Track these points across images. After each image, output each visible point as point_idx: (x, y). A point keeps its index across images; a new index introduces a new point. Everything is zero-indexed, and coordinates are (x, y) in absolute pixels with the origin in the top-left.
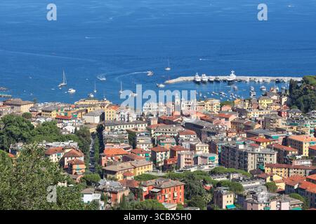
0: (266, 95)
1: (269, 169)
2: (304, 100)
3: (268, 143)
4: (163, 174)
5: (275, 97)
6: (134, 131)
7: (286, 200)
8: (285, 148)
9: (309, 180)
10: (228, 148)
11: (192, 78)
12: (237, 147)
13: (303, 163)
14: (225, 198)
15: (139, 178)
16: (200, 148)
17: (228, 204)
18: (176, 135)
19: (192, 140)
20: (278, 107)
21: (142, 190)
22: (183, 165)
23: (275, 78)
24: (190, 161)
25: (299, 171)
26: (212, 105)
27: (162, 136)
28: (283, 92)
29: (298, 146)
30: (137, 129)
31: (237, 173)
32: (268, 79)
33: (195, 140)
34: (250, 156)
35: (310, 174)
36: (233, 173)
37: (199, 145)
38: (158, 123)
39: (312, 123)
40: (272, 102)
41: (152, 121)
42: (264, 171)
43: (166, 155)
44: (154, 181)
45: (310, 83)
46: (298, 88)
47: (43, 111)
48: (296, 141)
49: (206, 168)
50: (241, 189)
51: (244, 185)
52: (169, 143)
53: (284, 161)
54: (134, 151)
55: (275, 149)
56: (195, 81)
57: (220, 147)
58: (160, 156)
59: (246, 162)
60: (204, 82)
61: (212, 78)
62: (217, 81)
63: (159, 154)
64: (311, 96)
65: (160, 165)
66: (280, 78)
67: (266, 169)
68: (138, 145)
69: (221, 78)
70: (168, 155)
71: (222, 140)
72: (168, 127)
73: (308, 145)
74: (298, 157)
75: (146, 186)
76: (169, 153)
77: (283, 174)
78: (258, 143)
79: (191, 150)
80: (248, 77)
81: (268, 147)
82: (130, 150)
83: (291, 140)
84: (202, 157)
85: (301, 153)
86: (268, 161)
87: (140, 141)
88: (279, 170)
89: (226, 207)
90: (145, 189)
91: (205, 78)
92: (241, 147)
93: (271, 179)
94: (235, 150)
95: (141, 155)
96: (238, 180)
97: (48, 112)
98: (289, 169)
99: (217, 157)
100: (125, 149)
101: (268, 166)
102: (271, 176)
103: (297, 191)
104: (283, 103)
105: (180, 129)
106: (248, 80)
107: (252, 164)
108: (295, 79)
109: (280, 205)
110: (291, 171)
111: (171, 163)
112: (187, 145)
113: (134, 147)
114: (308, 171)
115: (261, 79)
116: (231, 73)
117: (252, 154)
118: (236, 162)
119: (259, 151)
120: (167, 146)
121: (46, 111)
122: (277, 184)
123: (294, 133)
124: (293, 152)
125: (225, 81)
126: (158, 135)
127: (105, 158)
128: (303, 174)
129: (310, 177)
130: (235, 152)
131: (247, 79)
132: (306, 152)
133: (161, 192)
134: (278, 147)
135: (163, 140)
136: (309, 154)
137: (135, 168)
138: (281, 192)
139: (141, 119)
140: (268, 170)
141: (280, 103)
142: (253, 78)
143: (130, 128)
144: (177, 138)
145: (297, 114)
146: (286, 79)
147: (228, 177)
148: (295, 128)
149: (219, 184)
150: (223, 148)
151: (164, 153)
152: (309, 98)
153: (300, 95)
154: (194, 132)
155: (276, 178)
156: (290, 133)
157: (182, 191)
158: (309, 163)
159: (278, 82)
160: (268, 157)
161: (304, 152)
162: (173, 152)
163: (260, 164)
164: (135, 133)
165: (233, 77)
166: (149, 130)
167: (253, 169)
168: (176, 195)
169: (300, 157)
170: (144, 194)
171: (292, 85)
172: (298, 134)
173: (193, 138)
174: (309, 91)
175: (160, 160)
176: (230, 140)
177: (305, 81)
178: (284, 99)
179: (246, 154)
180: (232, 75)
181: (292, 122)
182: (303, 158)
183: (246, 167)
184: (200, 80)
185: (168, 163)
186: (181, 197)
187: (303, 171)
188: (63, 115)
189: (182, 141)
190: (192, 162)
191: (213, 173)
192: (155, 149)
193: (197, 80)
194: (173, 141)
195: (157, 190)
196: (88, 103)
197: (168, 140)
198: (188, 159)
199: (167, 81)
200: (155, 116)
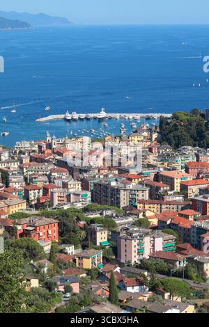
0: (136, 132)
1: (142, 205)
2: (174, 137)
3: (140, 180)
4: (37, 212)
5: (145, 134)
6: (6, 169)
7: (159, 236)
8: (156, 184)
9: (181, 215)
10: (100, 185)
11: (63, 116)
12: (109, 184)
13: (175, 199)
14: (98, 234)
15: (13, 216)
16: (72, 186)
17: (102, 241)
18: (48, 173)
19: (64, 177)
20: (149, 143)
21: (16, 228)
22: (56, 202)
23: (145, 115)
24: (62, 199)
25: (171, 206)
27: (34, 174)
28: (154, 129)
29: (170, 182)
30: (9, 168)
31: (109, 209)
32: (138, 116)
33: (67, 178)
34: (122, 193)
35: (182, 209)
36: (106, 209)
37: (71, 182)
38: (30, 161)
39: (183, 158)
40: (142, 138)
41: (24, 160)
42: (136, 207)
43: (38, 193)
44: (28, 219)
45: (180, 119)
46: (168, 124)
48: (167, 177)
49: (79, 205)
50: (114, 225)
51: (117, 222)
52: (41, 181)
53: (156, 196)
54: (7, 189)
55: (146, 185)
56: (65, 119)
57: (92, 185)
58: (33, 194)
59: (118, 198)
60: (75, 120)
61: (83, 116)
62: (87, 119)
63: (31, 192)
64: (181, 132)
65: (33, 203)
66: (150, 115)
67: (138, 205)
68: (11, 184)
69: (91, 115)
70: (41, 193)
71: (94, 177)
72: (40, 165)
73: (179, 180)
74: (169, 193)
75: (20, 225)
76: (41, 191)
77: (155, 210)
78: (130, 180)
79: (63, 188)
80: (118, 115)
81: (140, 183)
82: (3, 188)
83: (163, 176)
84: (74, 194)
85: (172, 189)
86: (140, 197)
87: (13, 180)
88: (152, 206)
89: (100, 244)
90: (19, 227)
91: (76, 116)
92: (113, 184)
93: (144, 215)
94: (107, 187)
95: (14, 194)
96: (111, 216)
98: (161, 205)
99: (89, 194)
101: (140, 202)
102: (144, 212)
103: (169, 226)
104: (153, 139)
105: (52, 167)
106: (118, 117)
107: (124, 200)
108: (165, 115)
109: (154, 241)
110: (163, 207)
111: (44, 201)
112: (58, 182)
113: (7, 186)
114: (180, 207)
115: (131, 116)
117: (124, 190)
118: (109, 199)
119: (131, 187)
120: (40, 185)
122: (150, 220)
123: (165, 169)
124: (165, 188)
125: (95, 118)
126: (31, 173)
128: (175, 210)
129: (183, 212)
130: (107, 188)
131: (117, 116)
132: (177, 188)
133: (35, 230)
134: (149, 183)
135: (35, 178)
136: (180, 190)
137: (9, 206)
138: (154, 228)
139: (13, 158)
140: (140, 206)
141: (151, 139)
142: (123, 115)
143: (3, 166)
144: (49, 176)
145: (168, 150)
146: (156, 116)
147: (101, 214)
148: (166, 164)
149: (92, 221)
150: (95, 185)
151: (36, 191)
152: (180, 134)
153: (171, 132)
154: (66, 170)
155: (148, 214)
156: (161, 169)
157: (56, 228)
158: (181, 198)
159: (148, 119)
160: (140, 193)
161: (176, 188)
162: (46, 190)
163: (132, 200)
164: (7, 172)
165: (103, 114)
166: (21, 168)
167: (125, 205)
168: (50, 232)
169: (172, 192)
170: (19, 232)
171: (162, 121)
172: (169, 170)
173: (65, 175)
174: (179, 127)
175: (33, 198)
176: (102, 177)
177: (175, 117)
178: (155, 136)
179: (118, 190)
180: (103, 112)
181: (163, 158)
182: (175, 194)
183: (118, 204)
184: (70, 118)
185: (41, 201)
186: (56, 234)
187: (175, 206)
189: (55, 179)
190: (65, 199)
191: (86, 210)
192: (27, 188)
193: (68, 118)
194: (46, 179)
195: (31, 228)
197: (41, 178)
198: (61, 197)
199: (38, 120)
200: (26, 154)
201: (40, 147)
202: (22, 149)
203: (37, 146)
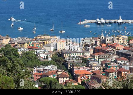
6: (84, 57)
11: (94, 21)
26: (123, 40)
27: (105, 61)
41: (90, 50)
47: (19, 43)
56: (97, 23)
58: (112, 75)
60: (103, 24)
61: (108, 21)
62: (110, 23)
69: (113, 21)
70: (117, 75)
76: (117, 73)
82: (91, 71)
87: (94, 65)
91: (103, 21)
97: (22, 44)
100: (88, 70)
106: (130, 23)
112: (126, 68)
116: (119, 18)
121: (20, 44)
125: (115, 23)
126: (101, 60)
127: (80, 77)
131: (129, 21)
135: (109, 64)
143: (81, 55)
151: (114, 73)
154: (125, 58)
165: (120, 20)
173: (127, 62)
180: (120, 19)
184: (100, 22)
188: (31, 46)
189: (121, 65)
192: (108, 71)
193: (99, 22)
196: (43, 38)
197: (112, 64)
200: (90, 47)
201: (96, 42)
202: (87, 43)
203: (94, 41)
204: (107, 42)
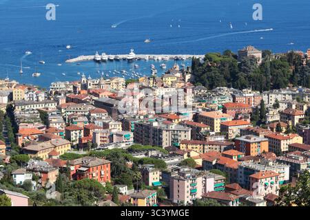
0: (169, 73)
1: (184, 146)
2: (208, 78)
3: (180, 120)
4: (85, 153)
5: (178, 75)
6: (45, 110)
7: (210, 177)
8: (197, 125)
9: (226, 156)
10: (142, 125)
11: (92, 57)
12: (151, 125)
13: (216, 139)
14: (151, 175)
15: (63, 157)
16: (113, 126)
17: (154, 181)
18: (86, 114)
19: (104, 118)
20: (182, 84)
21: (70, 169)
22: (99, 142)
23: (174, 56)
24: (105, 139)
25: (214, 147)
26: (117, 83)
27: (73, 115)
28: (185, 70)
29: (210, 122)
30: (47, 109)
31: (154, 150)
32: (167, 57)
33: (107, 119)
34: (164, 133)
35: (225, 149)
36: (151, 150)
37: (112, 123)
38: (67, 102)
39: (219, 99)
40: (176, 79)
41: (60, 100)
42: (179, 147)
43: (80, 133)
44: (80, 160)
45: (213, 60)
46: (200, 65)
48: (206, 118)
49: (123, 146)
50: (164, 165)
52: (81, 122)
53: (198, 137)
54: (48, 130)
55: (188, 126)
56: (95, 60)
57: (133, 125)
58: (74, 135)
59: (161, 139)
60: (104, 61)
61: (112, 57)
62: (116, 60)
63: (73, 133)
64: (215, 73)
65: (74, 143)
66: (178, 56)
67: (181, 146)
68: (51, 125)
69: (120, 56)
70: (82, 134)
71: (134, 117)
72: (79, 106)
73: (219, 121)
74: (211, 133)
75: (73, 165)
76: (82, 131)
77: (198, 150)
78: (170, 120)
79: (104, 128)
80: (147, 56)
81: (180, 124)
82: (44, 129)
83: (202, 117)
84: (117, 135)
85: (213, 130)
86: (183, 138)
87: (53, 120)
88: (194, 146)
89: (153, 184)
90: (72, 168)
91: (105, 57)
92: (155, 124)
93: (189, 156)
94: (149, 127)
95: (56, 134)
96: (157, 157)
98: (204, 145)
99: (132, 135)
100: (39, 128)
101: (183, 142)
102: (189, 153)
103: (215, 167)
104: (186, 80)
105: (90, 107)
106: (147, 59)
107: (166, 142)
108: (197, 57)
109: (205, 181)
110: (206, 147)
111: (86, 141)
112: (99, 123)
113: (48, 127)
114: (223, 147)
115: (160, 57)
116: (130, 52)
117: (167, 131)
118: (151, 139)
119: (173, 128)
120: (81, 125)
122: (195, 160)
123: (204, 110)
124: (206, 129)
125: (124, 59)
126: (69, 113)
127: (21, 137)
128: (218, 150)
129: (225, 152)
130: (149, 129)
131: (147, 57)
132: (217, 129)
133: (89, 170)
134: (190, 124)
135: (75, 119)
136: (221, 130)
137: (55, 147)
139: (49, 99)
140: (183, 147)
141: (184, 80)
142: (152, 56)
143: (41, 107)
144: (89, 117)
145: (202, 91)
146: (185, 57)
147: (146, 154)
148: (204, 104)
149: (141, 162)
150: (136, 125)
151: (78, 132)
152: (213, 75)
153: (204, 73)
154: (105, 110)
155: (193, 154)
156: (200, 110)
157: (108, 169)
158: (223, 138)
159: (177, 59)
160: (183, 134)
161: (215, 129)
162: (87, 131)
163: (174, 141)
164: (46, 112)
165: (132, 55)
166: (59, 108)
167: (168, 146)
168: (103, 173)
169: (213, 133)
170: (72, 173)
171: (195, 63)
172: (208, 111)
173: (104, 116)
174: (212, 68)
175: (74, 139)
176: (142, 117)
177: (207, 58)
178: (188, 77)
179: (160, 131)
180: (132, 53)
181: (199, 99)
182: (217, 134)
183: (160, 144)
184: (100, 59)
185: (83, 142)
186: (108, 175)
187: (218, 147)
189: (94, 119)
190: (108, 140)
191: (130, 150)
192: (68, 128)
193: (98, 59)
194: (86, 119)
195: (85, 169)
197: (81, 119)
198: (103, 137)
199: (68, 61)
200: (63, 95)
201: (75, 88)
202: (58, 90)
203: (72, 87)
204: (89, 87)
